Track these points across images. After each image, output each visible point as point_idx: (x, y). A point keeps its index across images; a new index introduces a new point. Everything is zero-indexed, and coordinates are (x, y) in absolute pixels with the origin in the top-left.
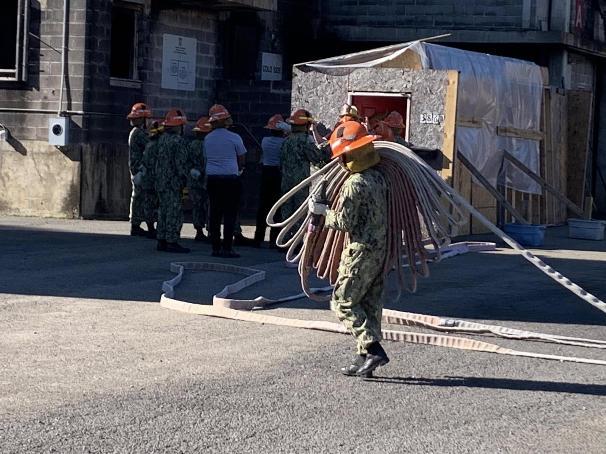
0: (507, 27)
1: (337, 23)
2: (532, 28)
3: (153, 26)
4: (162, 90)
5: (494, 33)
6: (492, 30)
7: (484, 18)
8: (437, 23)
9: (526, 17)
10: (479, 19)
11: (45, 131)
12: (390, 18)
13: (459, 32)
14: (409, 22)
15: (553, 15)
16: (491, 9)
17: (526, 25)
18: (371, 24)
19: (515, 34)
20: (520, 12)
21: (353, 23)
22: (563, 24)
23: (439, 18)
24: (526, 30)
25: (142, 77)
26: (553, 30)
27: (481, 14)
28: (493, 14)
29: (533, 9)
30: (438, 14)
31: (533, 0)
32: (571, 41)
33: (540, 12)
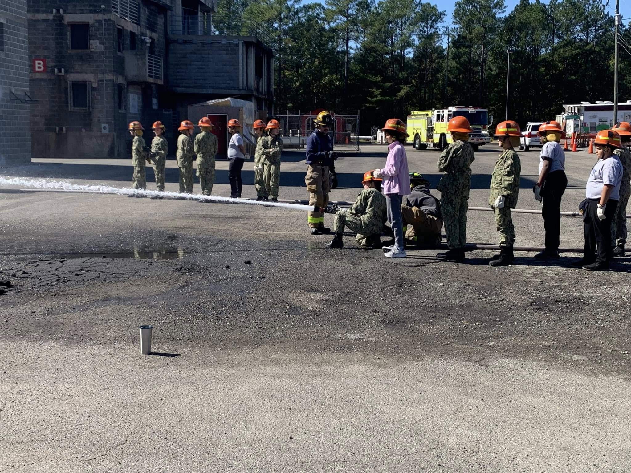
0: (234, 88)
2: (243, 89)
3: (127, 92)
4: (130, 113)
6: (230, 89)
8: (210, 87)
9: (241, 85)
10: (224, 86)
11: (101, 129)
12: (192, 85)
13: (217, 90)
14: (199, 86)
15: (248, 84)
16: (229, 82)
17: (241, 88)
18: (185, 87)
19: (237, 91)
20: (239, 83)
21: (179, 87)
22: (252, 88)
24: (240, 90)
25: (125, 109)
26: (249, 89)
27: (225, 84)
28: (229, 84)
29: (243, 82)
30: (210, 84)
31: (243, 79)
32: (255, 93)
33: (245, 83)
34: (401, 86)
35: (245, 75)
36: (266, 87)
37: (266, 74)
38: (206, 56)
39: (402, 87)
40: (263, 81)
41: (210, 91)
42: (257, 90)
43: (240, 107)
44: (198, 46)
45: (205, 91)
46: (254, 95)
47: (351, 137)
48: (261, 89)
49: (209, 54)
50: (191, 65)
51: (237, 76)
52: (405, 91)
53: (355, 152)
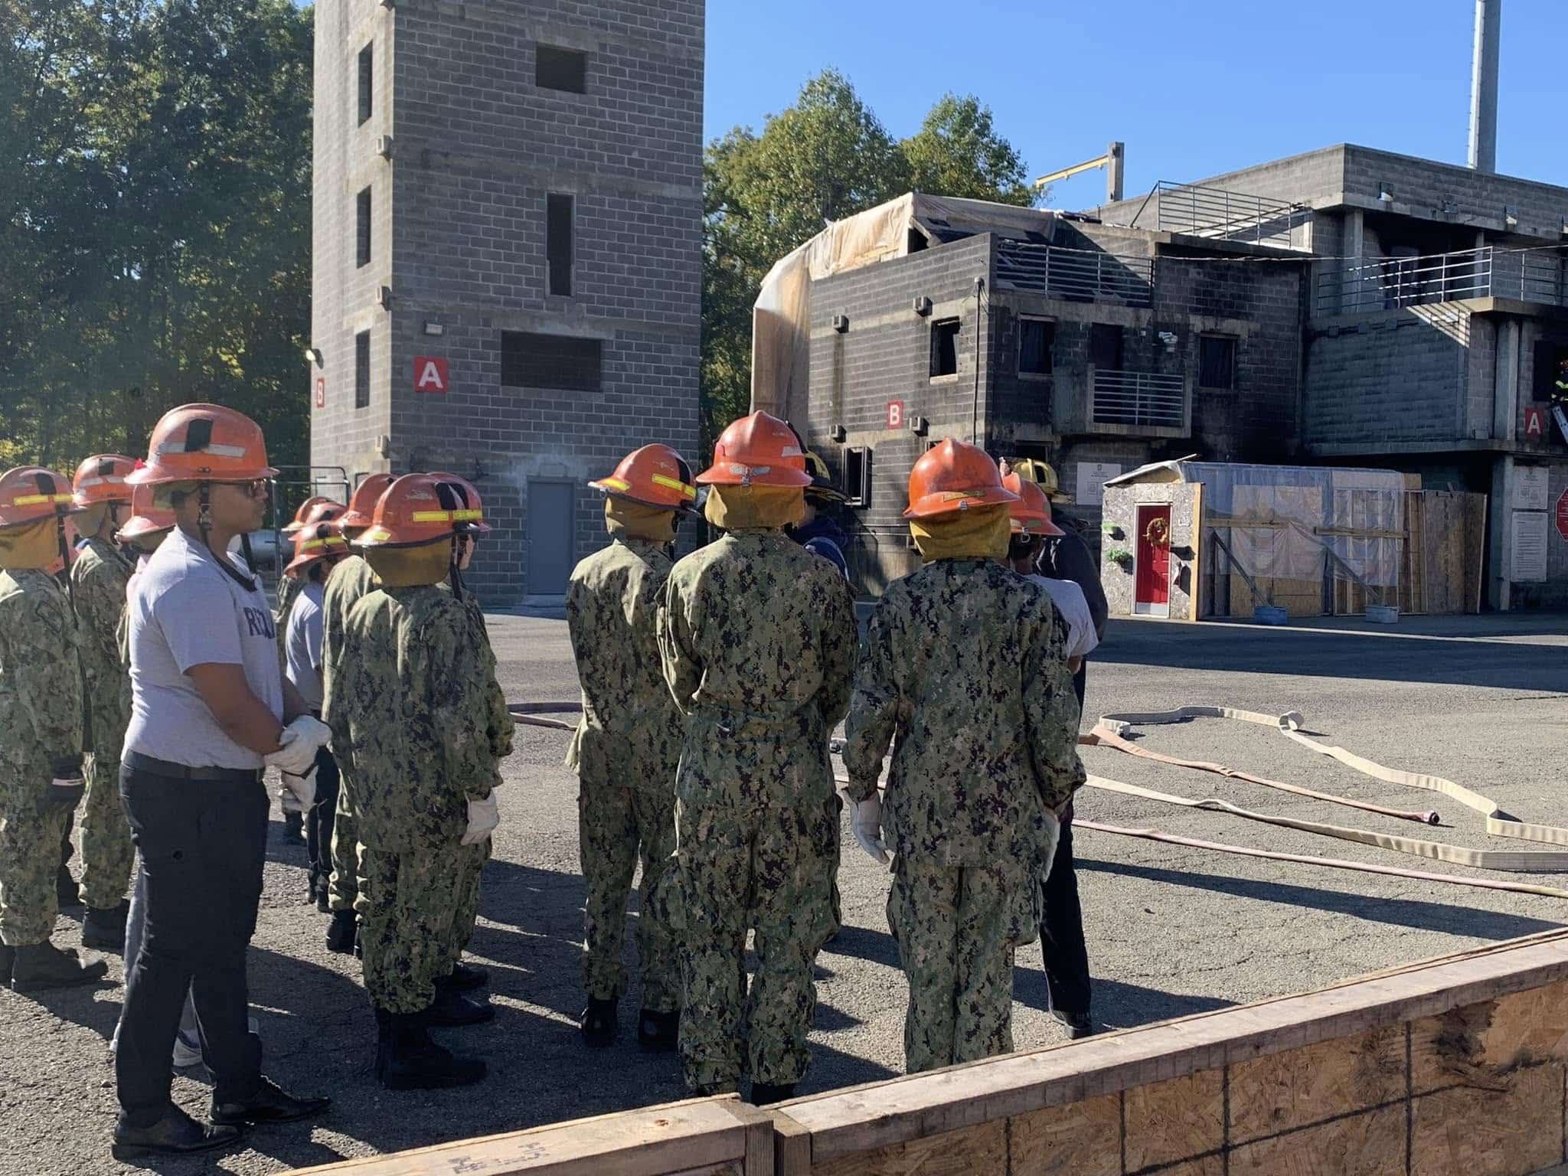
0: (1444, 438)
1: (1312, 441)
2: (1465, 437)
5: (1433, 443)
7: (1426, 430)
8: (1389, 436)
9: (1459, 428)
12: (1353, 435)
14: (1367, 437)
15: (1496, 424)
17: (1458, 435)
18: (1338, 440)
19: (1450, 444)
20: (1454, 424)
21: (1324, 440)
22: (1505, 432)
23: (1392, 433)
24: (1458, 440)
26: (1494, 438)
27: (1423, 427)
28: (1432, 427)
29: (1465, 420)
30: (1389, 429)
31: (1466, 411)
33: (1473, 422)
38: (1384, 361)
44: (1369, 339)
45: (1377, 449)
49: (1390, 355)
50: (1351, 385)
51: (1450, 406)
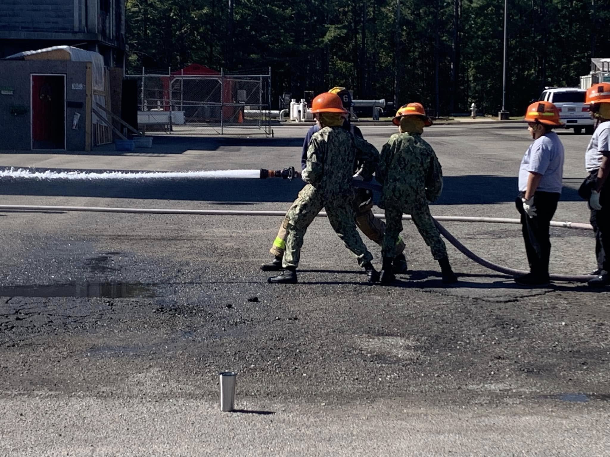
0: (64, 30)
2: (80, 31)
5: (57, 34)
6: (56, 32)
7: (51, 25)
8: (22, 28)
9: (76, 24)
13: (36, 33)
15: (89, 23)
16: (56, 20)
17: (76, 29)
19: (70, 34)
20: (73, 21)
22: (95, 30)
24: (76, 32)
26: (90, 32)
27: (49, 22)
28: (56, 23)
29: (80, 21)
30: (22, 22)
31: (80, 15)
32: (100, 38)
33: (83, 22)
34: (326, 26)
35: (83, 7)
36: (114, 29)
37: (114, 7)
39: (329, 28)
40: (110, 17)
41: (23, 35)
42: (103, 32)
43: (86, 62)
45: (13, 35)
46: (98, 41)
47: (245, 111)
48: (107, 31)
51: (69, 11)
52: (333, 34)
53: (264, 136)
